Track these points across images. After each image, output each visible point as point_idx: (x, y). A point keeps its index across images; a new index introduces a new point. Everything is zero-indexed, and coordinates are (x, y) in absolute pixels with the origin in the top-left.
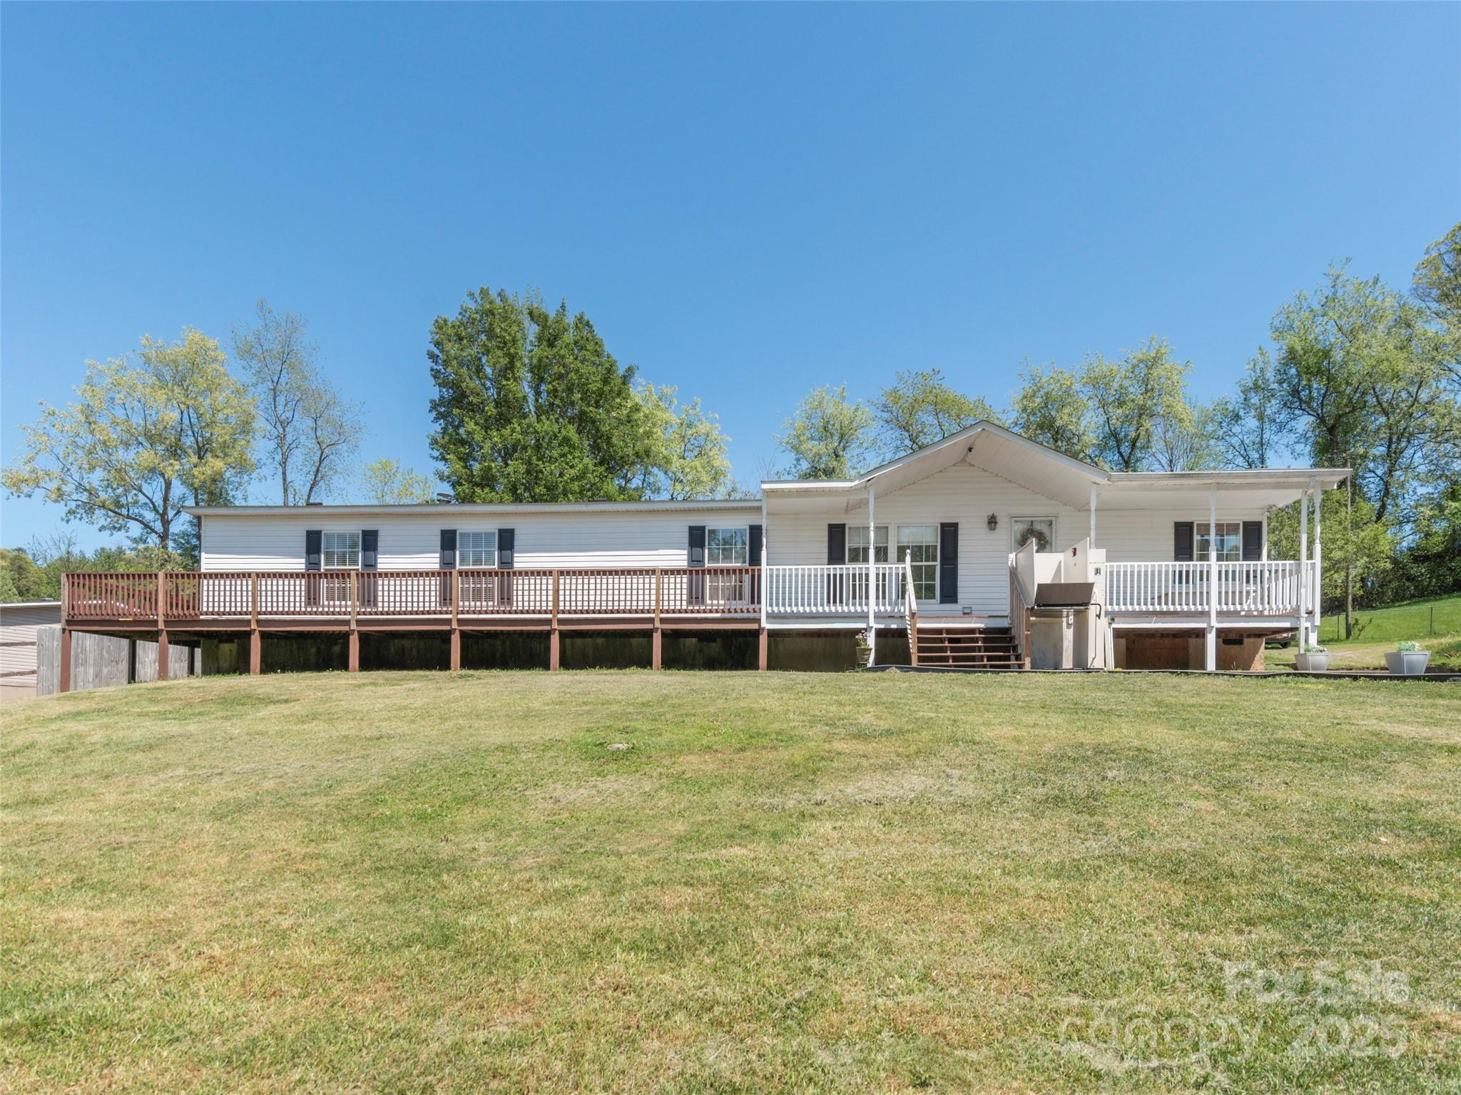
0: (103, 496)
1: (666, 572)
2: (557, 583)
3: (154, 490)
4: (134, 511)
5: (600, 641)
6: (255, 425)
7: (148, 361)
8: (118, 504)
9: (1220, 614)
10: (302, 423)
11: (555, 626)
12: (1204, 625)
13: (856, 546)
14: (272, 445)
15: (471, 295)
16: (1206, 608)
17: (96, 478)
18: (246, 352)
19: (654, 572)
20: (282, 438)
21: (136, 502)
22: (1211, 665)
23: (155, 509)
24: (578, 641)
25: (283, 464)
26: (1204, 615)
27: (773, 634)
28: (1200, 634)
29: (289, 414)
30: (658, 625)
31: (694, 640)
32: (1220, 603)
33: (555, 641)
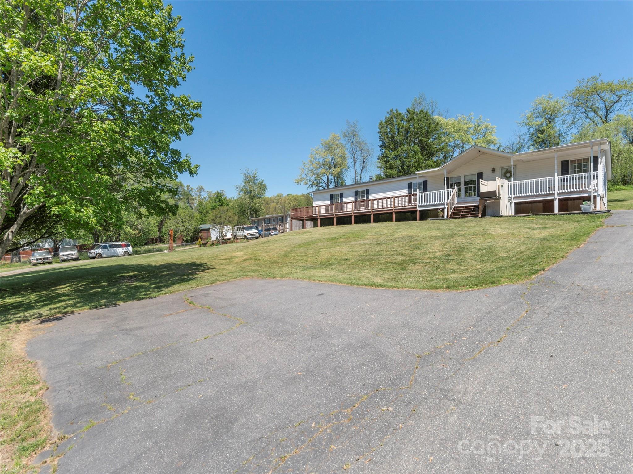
0: (315, 182)
1: (395, 197)
2: (372, 202)
3: (325, 179)
4: (321, 184)
5: (388, 215)
6: (346, 156)
7: (322, 145)
8: (317, 183)
9: (559, 194)
10: (359, 153)
11: (372, 213)
12: (553, 198)
13: (452, 183)
14: (352, 160)
15: (388, 113)
16: (554, 192)
17: (313, 178)
18: (345, 136)
19: (392, 197)
20: (354, 157)
21: (321, 182)
22: (556, 211)
23: (325, 183)
24: (383, 215)
25: (355, 165)
26: (553, 194)
27: (420, 211)
28: (553, 201)
29: (356, 150)
30: (393, 211)
31: (410, 213)
32: (559, 190)
33: (372, 216)
